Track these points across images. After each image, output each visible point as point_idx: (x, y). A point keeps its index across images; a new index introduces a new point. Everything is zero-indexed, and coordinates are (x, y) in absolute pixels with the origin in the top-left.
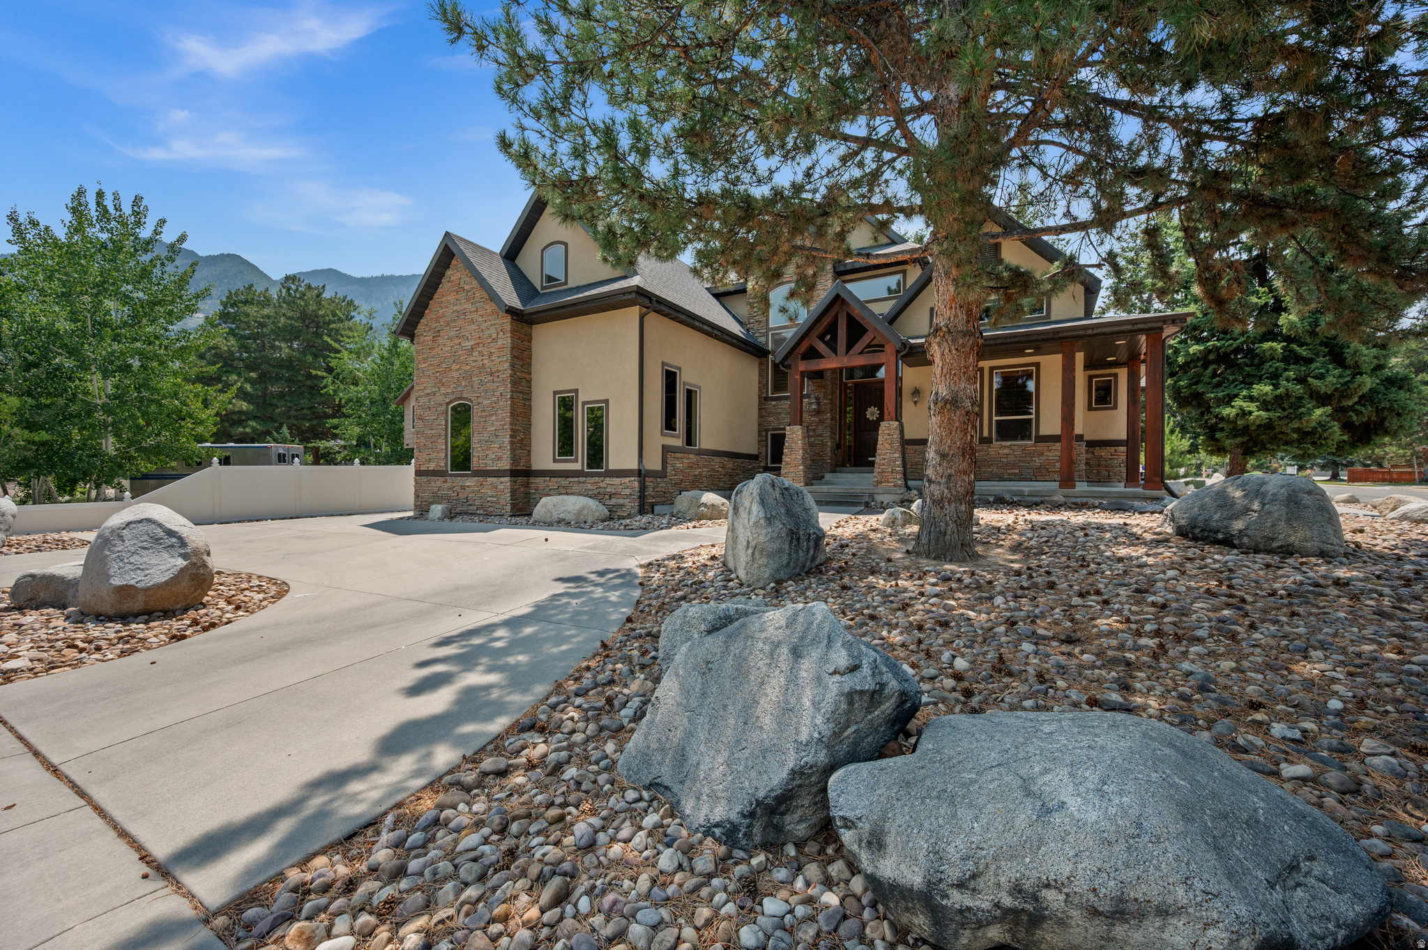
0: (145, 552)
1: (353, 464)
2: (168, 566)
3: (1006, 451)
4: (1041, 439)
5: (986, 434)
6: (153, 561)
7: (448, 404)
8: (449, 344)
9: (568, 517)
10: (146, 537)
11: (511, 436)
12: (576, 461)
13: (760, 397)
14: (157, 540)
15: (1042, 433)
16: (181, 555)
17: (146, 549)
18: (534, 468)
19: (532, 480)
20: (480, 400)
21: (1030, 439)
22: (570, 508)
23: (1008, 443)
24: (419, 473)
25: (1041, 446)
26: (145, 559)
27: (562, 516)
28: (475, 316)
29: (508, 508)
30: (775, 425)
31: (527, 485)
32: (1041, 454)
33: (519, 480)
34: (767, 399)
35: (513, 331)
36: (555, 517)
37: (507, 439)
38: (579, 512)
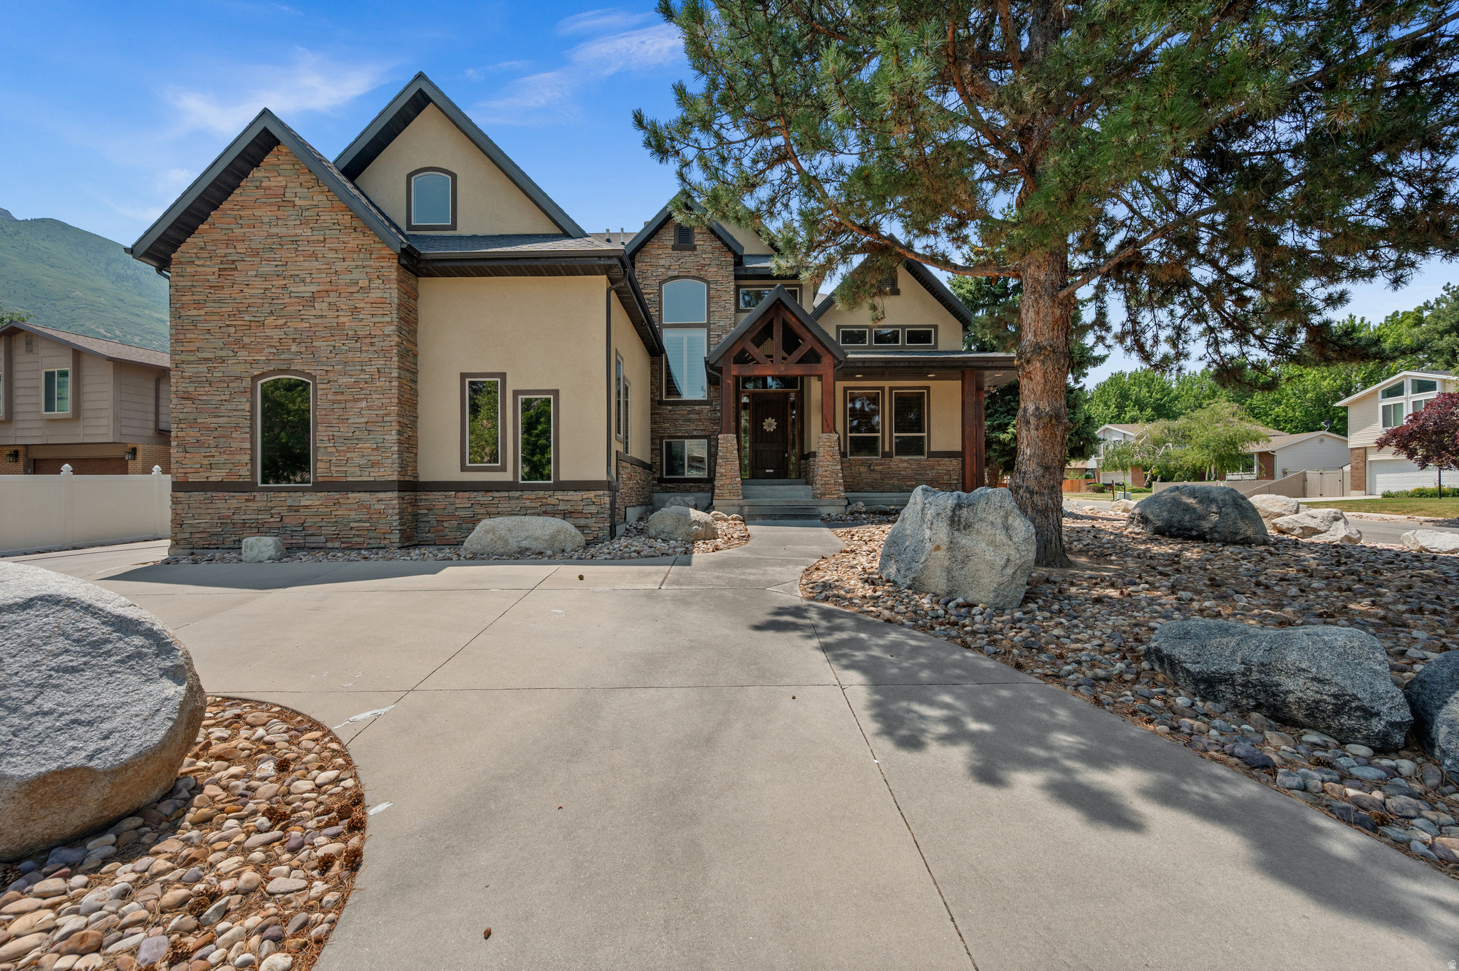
0: (73, 681)
1: (59, 472)
2: (150, 703)
3: (905, 465)
4: (933, 455)
5: (887, 449)
6: (108, 698)
7: (255, 379)
8: (259, 284)
9: (535, 546)
10: (61, 643)
11: (400, 433)
12: (503, 469)
13: (652, 400)
14: (97, 645)
15: (933, 449)
16: (166, 673)
17: (74, 670)
18: (421, 479)
19: (423, 496)
20: (331, 376)
21: (923, 454)
22: (538, 533)
23: (906, 458)
24: (178, 487)
25: (933, 461)
26: (85, 697)
27: (524, 544)
28: (320, 249)
29: (396, 537)
30: (672, 431)
31: (414, 503)
32: (933, 468)
33: (408, 495)
34: (661, 403)
35: (400, 281)
36: (513, 545)
37: (393, 436)
38: (553, 537)
